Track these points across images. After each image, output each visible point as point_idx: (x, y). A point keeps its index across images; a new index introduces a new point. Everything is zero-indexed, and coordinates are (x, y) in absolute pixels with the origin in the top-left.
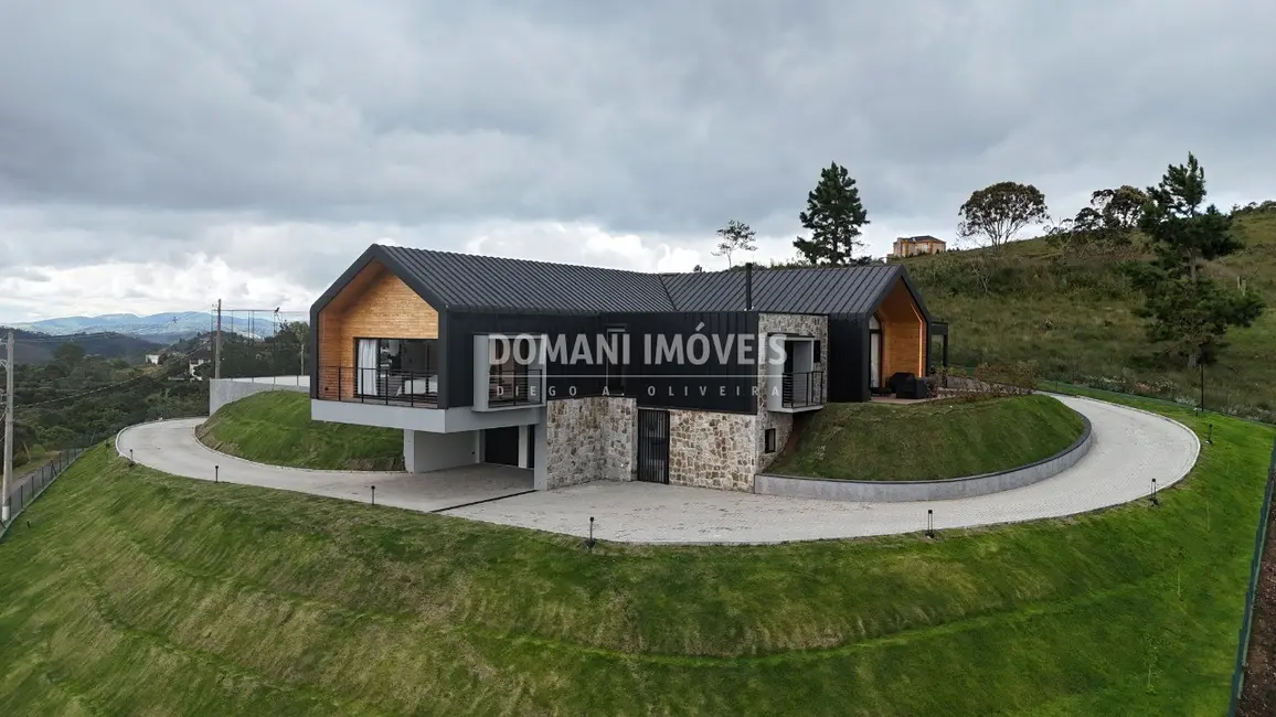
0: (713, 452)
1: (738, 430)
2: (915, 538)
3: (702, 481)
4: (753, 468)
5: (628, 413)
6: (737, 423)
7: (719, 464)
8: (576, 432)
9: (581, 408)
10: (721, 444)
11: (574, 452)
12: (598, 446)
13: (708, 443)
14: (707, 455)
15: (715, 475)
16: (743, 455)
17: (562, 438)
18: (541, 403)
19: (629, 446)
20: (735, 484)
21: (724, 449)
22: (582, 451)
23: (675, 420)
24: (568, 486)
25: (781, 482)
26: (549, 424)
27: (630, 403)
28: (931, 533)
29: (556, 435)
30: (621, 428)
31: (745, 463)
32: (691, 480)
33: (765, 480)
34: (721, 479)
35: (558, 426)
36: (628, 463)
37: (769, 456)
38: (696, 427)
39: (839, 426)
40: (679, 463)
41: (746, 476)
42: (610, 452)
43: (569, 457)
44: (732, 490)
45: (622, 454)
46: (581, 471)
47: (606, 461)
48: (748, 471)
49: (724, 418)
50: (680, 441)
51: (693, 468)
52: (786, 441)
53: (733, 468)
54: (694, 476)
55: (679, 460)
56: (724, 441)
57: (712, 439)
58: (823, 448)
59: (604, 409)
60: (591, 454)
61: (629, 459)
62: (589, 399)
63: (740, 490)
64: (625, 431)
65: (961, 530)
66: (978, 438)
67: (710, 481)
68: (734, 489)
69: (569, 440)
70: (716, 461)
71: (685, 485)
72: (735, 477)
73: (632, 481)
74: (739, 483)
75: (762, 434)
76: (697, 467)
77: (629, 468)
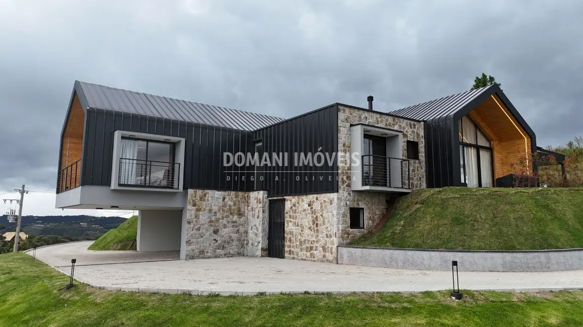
0: (310, 228)
1: (326, 206)
2: (436, 298)
3: (304, 254)
4: (336, 241)
5: (260, 203)
6: (325, 201)
7: (314, 239)
8: (219, 215)
9: (224, 199)
10: (315, 222)
11: (216, 232)
12: (242, 229)
13: (307, 221)
14: (307, 231)
15: (311, 248)
16: (329, 229)
17: (204, 217)
18: (178, 189)
19: (260, 229)
20: (324, 256)
21: (317, 225)
22: (225, 232)
23: (288, 205)
24: (209, 258)
25: (357, 252)
26: (189, 207)
27: (261, 194)
28: (458, 294)
29: (197, 216)
30: (257, 215)
31: (331, 236)
32: (297, 254)
33: (345, 251)
34: (315, 252)
35: (198, 210)
36: (259, 243)
37: (356, 232)
38: (300, 209)
39: (420, 204)
40: (290, 240)
41: (332, 248)
42: (250, 234)
43: (210, 235)
44: (322, 261)
45: (256, 235)
46: (223, 248)
47: (248, 242)
48: (332, 243)
49: (317, 199)
50: (291, 222)
51: (298, 244)
52: (377, 221)
53: (322, 242)
54: (299, 250)
55: (290, 238)
56: (317, 218)
57: (309, 216)
58: (402, 223)
59: (247, 201)
60: (234, 236)
61: (260, 239)
62: (233, 193)
63: (327, 261)
64: (258, 217)
65: (510, 294)
66: (569, 215)
67: (308, 254)
68: (324, 260)
69: (211, 222)
70: (312, 236)
71: (294, 258)
72: (324, 249)
73: (262, 256)
74: (327, 254)
75: (345, 210)
76: (301, 242)
77: (260, 247)
